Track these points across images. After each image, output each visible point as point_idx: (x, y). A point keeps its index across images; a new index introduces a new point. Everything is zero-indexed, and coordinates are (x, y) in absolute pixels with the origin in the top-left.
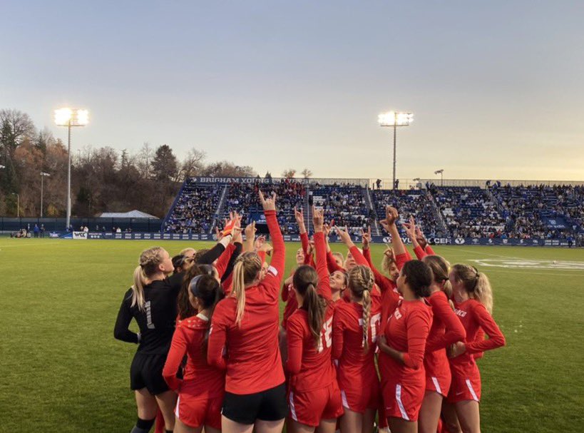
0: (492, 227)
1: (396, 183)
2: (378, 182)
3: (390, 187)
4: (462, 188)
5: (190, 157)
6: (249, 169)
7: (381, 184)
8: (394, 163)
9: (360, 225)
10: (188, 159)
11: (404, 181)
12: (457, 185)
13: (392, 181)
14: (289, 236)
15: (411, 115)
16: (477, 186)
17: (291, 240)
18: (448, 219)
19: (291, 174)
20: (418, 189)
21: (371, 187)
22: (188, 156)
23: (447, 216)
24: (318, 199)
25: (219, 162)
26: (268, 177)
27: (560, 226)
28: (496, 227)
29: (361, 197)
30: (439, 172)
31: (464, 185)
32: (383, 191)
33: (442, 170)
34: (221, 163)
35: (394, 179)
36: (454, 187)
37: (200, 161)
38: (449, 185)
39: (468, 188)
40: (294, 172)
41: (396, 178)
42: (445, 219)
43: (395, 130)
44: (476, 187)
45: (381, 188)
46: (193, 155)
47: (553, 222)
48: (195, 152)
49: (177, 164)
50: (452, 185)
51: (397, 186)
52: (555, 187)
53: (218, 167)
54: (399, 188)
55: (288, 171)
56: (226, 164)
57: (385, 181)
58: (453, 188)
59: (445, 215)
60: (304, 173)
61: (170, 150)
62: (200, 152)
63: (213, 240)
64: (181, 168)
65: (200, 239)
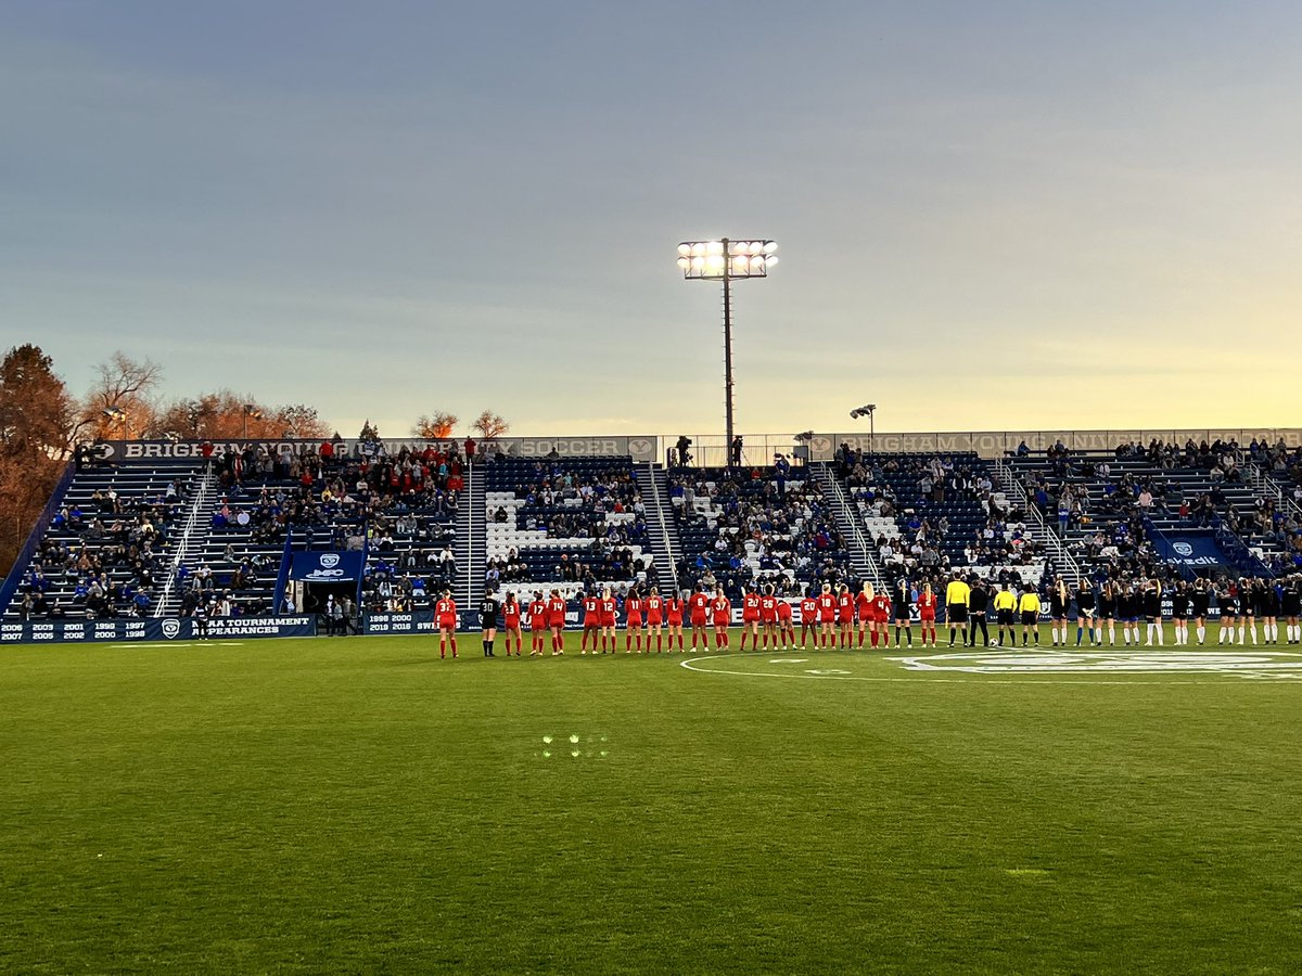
0: (1010, 569)
1: (735, 446)
2: (684, 443)
3: (718, 460)
4: (925, 458)
5: (107, 381)
6: (305, 416)
7: (690, 451)
8: (729, 388)
9: (626, 576)
10: (101, 389)
11: (760, 441)
12: (912, 448)
13: (724, 441)
14: (408, 618)
15: (771, 248)
16: (968, 450)
17: (414, 630)
18: (885, 550)
19: (443, 424)
20: (799, 463)
21: (662, 459)
22: (100, 377)
23: (882, 541)
24: (501, 502)
25: (207, 394)
26: (369, 436)
27: (1203, 561)
28: (1019, 569)
29: (631, 492)
30: (862, 412)
31: (932, 449)
32: (696, 470)
33: (871, 407)
34: (214, 400)
35: (730, 435)
36: (904, 456)
37: (142, 395)
38: (889, 450)
39: (942, 457)
40: (452, 421)
41: (735, 432)
42: (875, 546)
43: (727, 290)
44: (967, 455)
45: (690, 464)
46: (119, 376)
47: (1183, 548)
48: (125, 368)
49: (68, 405)
50: (895, 449)
51: (737, 458)
52: (1190, 446)
53: (207, 410)
54: (744, 464)
55: (432, 420)
56: (231, 402)
57: (703, 442)
58: (902, 458)
59: (876, 537)
60: (483, 423)
61: (46, 362)
62: (141, 364)
63: (165, 638)
64: (78, 419)
65: (121, 636)
